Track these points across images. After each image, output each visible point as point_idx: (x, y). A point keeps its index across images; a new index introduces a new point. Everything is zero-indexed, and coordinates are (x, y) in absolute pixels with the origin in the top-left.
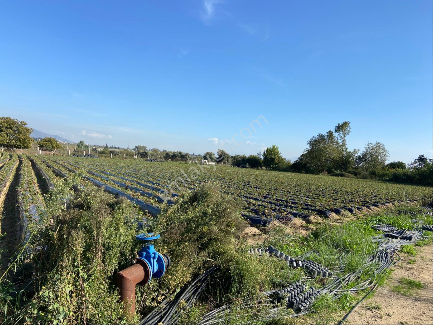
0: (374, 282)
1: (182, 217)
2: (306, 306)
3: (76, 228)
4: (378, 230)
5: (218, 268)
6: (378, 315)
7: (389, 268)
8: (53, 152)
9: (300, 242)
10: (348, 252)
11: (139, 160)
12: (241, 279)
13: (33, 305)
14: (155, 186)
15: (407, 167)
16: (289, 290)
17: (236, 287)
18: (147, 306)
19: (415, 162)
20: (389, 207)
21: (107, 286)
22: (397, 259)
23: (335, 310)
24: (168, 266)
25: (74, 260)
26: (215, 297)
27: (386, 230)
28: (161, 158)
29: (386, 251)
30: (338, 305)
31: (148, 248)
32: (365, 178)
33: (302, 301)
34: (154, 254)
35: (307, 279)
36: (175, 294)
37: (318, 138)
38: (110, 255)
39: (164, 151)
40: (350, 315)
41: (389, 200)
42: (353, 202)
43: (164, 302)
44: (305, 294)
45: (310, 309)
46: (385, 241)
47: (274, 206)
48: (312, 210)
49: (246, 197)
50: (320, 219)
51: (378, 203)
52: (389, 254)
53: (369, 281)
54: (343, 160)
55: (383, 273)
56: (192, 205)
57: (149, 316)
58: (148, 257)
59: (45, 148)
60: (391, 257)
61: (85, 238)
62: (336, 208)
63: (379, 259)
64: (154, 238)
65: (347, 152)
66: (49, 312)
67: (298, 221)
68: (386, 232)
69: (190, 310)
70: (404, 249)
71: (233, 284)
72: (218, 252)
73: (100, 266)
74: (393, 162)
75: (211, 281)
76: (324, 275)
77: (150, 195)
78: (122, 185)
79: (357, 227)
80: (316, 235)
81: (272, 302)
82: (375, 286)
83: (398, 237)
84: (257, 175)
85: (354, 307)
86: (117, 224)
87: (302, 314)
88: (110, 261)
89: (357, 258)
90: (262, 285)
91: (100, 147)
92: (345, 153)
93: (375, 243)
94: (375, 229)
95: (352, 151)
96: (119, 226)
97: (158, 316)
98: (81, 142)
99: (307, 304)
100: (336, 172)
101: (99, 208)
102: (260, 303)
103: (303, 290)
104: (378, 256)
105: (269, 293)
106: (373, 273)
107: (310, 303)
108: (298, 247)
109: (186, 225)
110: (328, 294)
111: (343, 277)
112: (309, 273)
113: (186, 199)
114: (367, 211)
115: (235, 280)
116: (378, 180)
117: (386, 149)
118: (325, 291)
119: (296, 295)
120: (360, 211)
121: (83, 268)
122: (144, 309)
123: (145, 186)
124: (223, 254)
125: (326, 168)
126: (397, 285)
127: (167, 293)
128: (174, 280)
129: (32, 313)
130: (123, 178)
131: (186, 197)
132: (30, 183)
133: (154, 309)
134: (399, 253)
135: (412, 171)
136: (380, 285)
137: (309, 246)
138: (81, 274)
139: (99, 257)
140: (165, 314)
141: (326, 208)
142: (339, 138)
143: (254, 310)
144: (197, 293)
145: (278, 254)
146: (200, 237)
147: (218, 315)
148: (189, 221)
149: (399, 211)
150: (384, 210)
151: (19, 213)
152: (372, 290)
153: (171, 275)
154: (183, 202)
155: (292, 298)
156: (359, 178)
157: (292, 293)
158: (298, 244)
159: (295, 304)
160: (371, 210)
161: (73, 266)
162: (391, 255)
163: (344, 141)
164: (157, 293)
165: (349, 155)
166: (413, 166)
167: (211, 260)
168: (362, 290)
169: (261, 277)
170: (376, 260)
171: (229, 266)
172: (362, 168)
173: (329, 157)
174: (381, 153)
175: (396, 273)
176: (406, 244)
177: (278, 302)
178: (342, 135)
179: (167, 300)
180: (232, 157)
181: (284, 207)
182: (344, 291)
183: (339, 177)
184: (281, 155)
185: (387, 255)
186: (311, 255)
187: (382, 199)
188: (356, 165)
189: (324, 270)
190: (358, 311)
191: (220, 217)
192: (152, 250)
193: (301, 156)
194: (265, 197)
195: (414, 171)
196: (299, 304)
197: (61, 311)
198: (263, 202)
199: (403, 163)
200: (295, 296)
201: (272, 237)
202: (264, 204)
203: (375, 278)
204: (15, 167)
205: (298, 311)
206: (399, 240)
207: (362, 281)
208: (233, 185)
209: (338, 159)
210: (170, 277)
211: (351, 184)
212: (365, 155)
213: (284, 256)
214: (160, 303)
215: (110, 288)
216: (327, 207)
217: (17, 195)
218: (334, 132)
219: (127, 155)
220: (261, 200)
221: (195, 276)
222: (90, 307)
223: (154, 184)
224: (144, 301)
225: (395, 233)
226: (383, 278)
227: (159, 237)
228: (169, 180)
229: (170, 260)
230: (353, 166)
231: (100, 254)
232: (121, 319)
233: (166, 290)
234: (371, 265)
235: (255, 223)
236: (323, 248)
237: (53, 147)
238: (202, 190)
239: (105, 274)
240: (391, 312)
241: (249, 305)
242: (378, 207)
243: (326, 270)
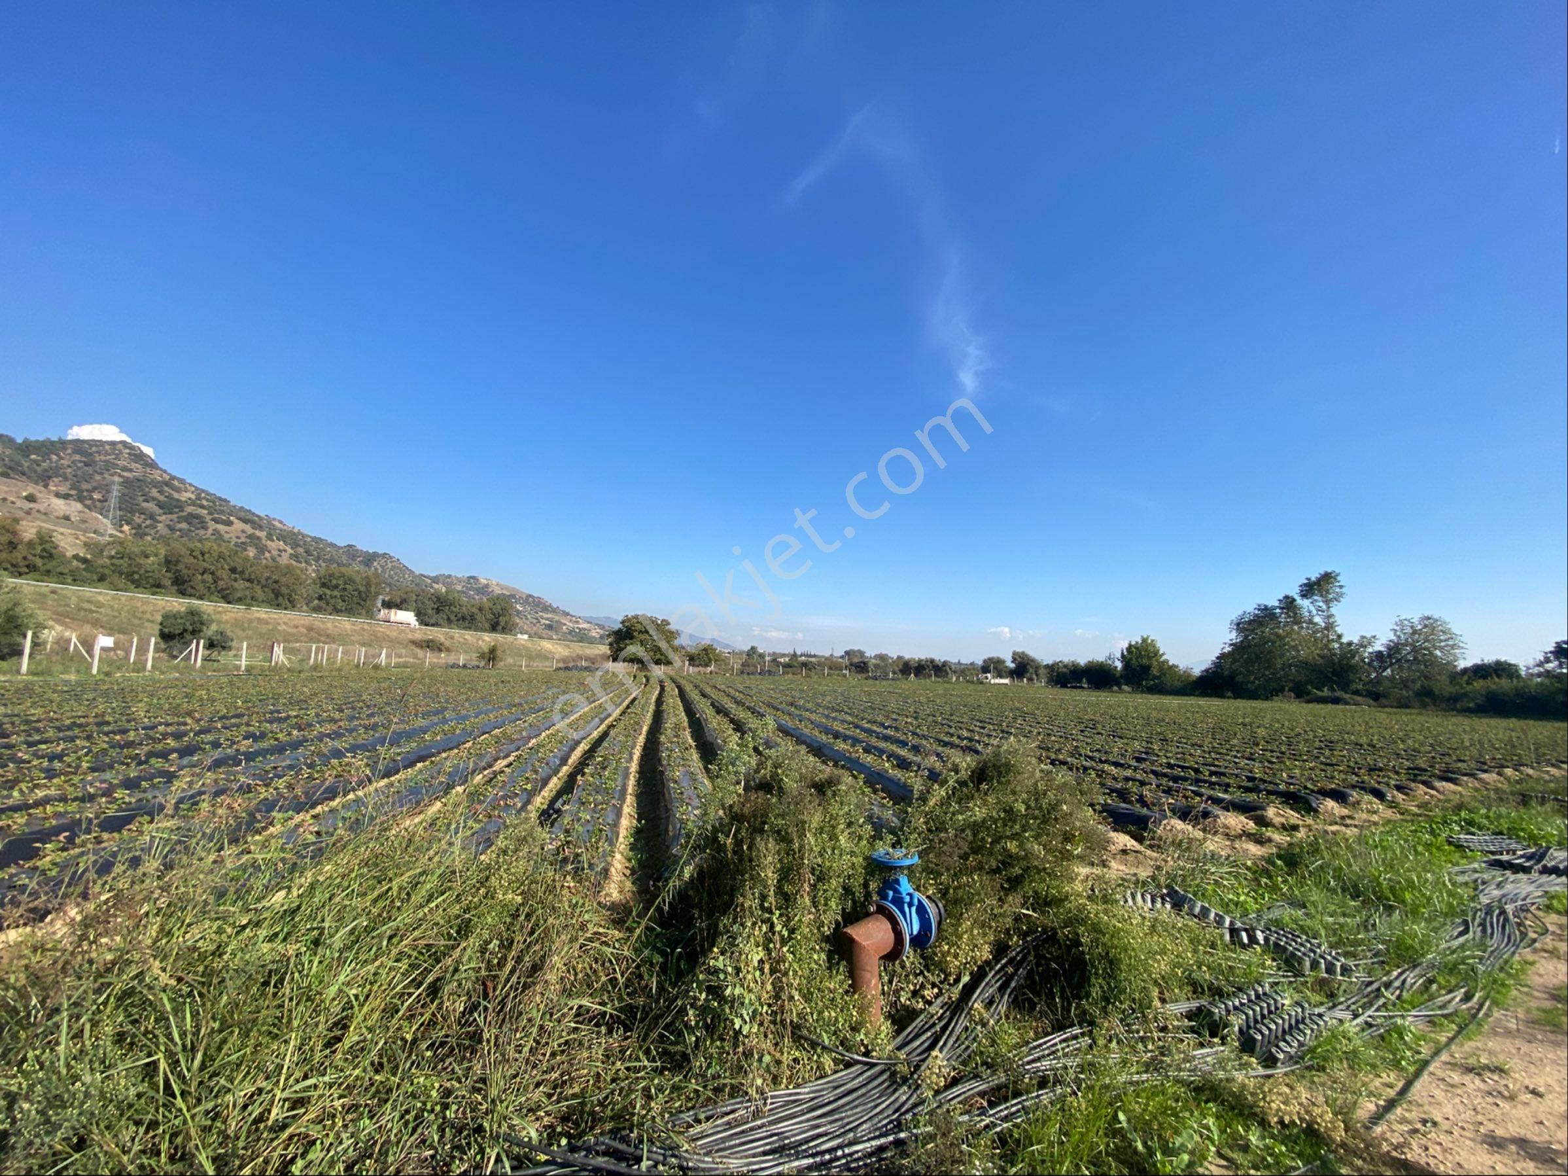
0: (1477, 995)
1: (960, 817)
2: (1289, 1049)
3: (762, 831)
4: (1468, 847)
5: (1050, 937)
6: (1502, 1089)
7: (1517, 957)
8: (709, 669)
9: (1250, 875)
10: (1389, 909)
11: (854, 679)
12: (1112, 969)
13: (699, 983)
14: (889, 732)
15: (1523, 673)
16: (1237, 1003)
17: (1101, 987)
18: (903, 1005)
19: (1547, 660)
20: (1488, 784)
21: (823, 956)
22: (1538, 930)
23: (1374, 1066)
24: (939, 923)
25: (763, 898)
26: (1051, 1004)
27: (1492, 848)
28: (894, 673)
29: (1500, 908)
30: (1381, 1053)
31: (897, 882)
32: (1403, 705)
33: (1276, 1037)
34: (910, 895)
35: (1283, 976)
36: (961, 986)
37: (1256, 615)
38: (825, 891)
39: (899, 658)
40: (1417, 1085)
41: (1485, 763)
42: (1380, 770)
43: (939, 1001)
44: (1283, 1019)
45: (1303, 1059)
46: (1494, 877)
47: (1164, 781)
48: (1269, 793)
49: (1091, 758)
50: (1293, 817)
51: (1453, 773)
52: (1511, 917)
53: (1463, 990)
54: (1334, 664)
55: (1501, 969)
56: (978, 790)
57: (909, 1029)
58: (898, 902)
59: (697, 663)
60: (1519, 925)
61: (778, 852)
62: (1333, 786)
63: (1484, 931)
64: (907, 862)
65: (1341, 644)
66: (726, 1002)
67: (1235, 821)
68: (1493, 853)
69: (997, 1028)
70: (1555, 902)
71: (1093, 980)
72: (1046, 896)
73: (810, 913)
74: (1479, 662)
75: (1038, 964)
76: (1330, 969)
77: (881, 752)
78: (827, 731)
79: (1406, 841)
80: (1291, 860)
81: (1192, 1030)
82: (1481, 1006)
83: (1531, 868)
84: (1110, 707)
85: (1425, 1064)
86: (834, 827)
87: (1280, 1070)
88: (826, 905)
89: (1419, 928)
90: (1163, 984)
91: (784, 655)
92: (1336, 646)
93: (1466, 884)
94: (1459, 847)
95: (1356, 641)
96: (838, 831)
97: (929, 1034)
98: (753, 648)
99: (1291, 1046)
100: (1319, 693)
101: (800, 794)
102: (1164, 1029)
103: (1277, 1009)
104: (1478, 920)
105: (1184, 1007)
106: (1473, 970)
107: (1301, 1044)
108: (1246, 891)
109: (970, 838)
110: (1347, 1025)
111: (1385, 979)
112: (1287, 962)
113: (964, 774)
114: (1426, 794)
115: (1097, 969)
116: (1444, 710)
117: (1454, 630)
118: (1338, 1013)
119: (1259, 1018)
120: (1407, 794)
121: (781, 915)
122: (897, 1011)
123: (869, 732)
124: (1059, 901)
125: (1290, 685)
126: (1548, 1004)
127: (941, 982)
128: (956, 956)
129: (696, 998)
130: (827, 717)
131: (963, 772)
132: (677, 727)
133: (918, 1016)
134: (1540, 914)
135: (1541, 684)
136: (1495, 1003)
137: (1274, 888)
138: (778, 928)
139: (805, 895)
140: (944, 1029)
141: (1306, 788)
142: (1314, 612)
143: (1150, 1047)
144: (1009, 991)
145: (1197, 910)
146: (1003, 863)
147: (1063, 1049)
148: (976, 827)
149: (1524, 796)
150: (1477, 790)
151: (663, 785)
152: (1475, 1016)
153: (948, 944)
154: (957, 781)
155: (1249, 1027)
156: (1385, 706)
157: (1246, 1014)
158: (1245, 883)
159: (1259, 1044)
160: (1438, 791)
161: (762, 907)
162: (1519, 917)
163: (1329, 617)
164: (921, 979)
165: (1350, 650)
166: (1541, 669)
167: (1030, 913)
168: (1445, 1016)
169: (1161, 966)
170: (1475, 932)
171: (1078, 934)
172: (1391, 679)
173: (1294, 657)
174: (1441, 641)
175: (1542, 971)
176: (1557, 888)
177: (1213, 1035)
178: (1321, 604)
179: (944, 998)
180: (1047, 666)
181: (1191, 785)
182: (1393, 1017)
183: (1330, 706)
184: (1164, 658)
185: (1506, 920)
186: (1287, 914)
187: (1464, 761)
188: (1373, 675)
189: (1329, 958)
190: (1440, 1073)
191: (1045, 821)
192: (905, 886)
193: (1218, 658)
194: (1139, 760)
195: (1547, 681)
196: (1269, 1042)
197: (747, 1001)
198: (1135, 770)
199: (1510, 665)
200: (1256, 1022)
201: (1172, 862)
202: (1138, 777)
203: (1480, 985)
204: (654, 698)
205: (1270, 1061)
206: (1535, 875)
207: (1443, 992)
208: (1055, 729)
209: (1321, 661)
210: (946, 947)
211: (1367, 723)
212: (1394, 649)
213: (1212, 916)
214: (930, 1003)
215: (830, 959)
216: (1309, 786)
217: (658, 750)
218: (1297, 597)
219: (830, 668)
220: (1129, 767)
221: (1000, 949)
222: (796, 998)
223: (886, 728)
224: (897, 992)
225: (1521, 857)
226: (1503, 985)
227: (916, 860)
228: (916, 718)
229: (942, 910)
230: (1363, 677)
231: (806, 887)
232: (855, 1029)
233: (938, 975)
234: (1462, 947)
235: (1121, 821)
236: (1316, 896)
237: (710, 660)
238: (997, 755)
239: (818, 929)
240: (1539, 1083)
241: (1138, 1032)
242: (1456, 784)
243: (1334, 958)
